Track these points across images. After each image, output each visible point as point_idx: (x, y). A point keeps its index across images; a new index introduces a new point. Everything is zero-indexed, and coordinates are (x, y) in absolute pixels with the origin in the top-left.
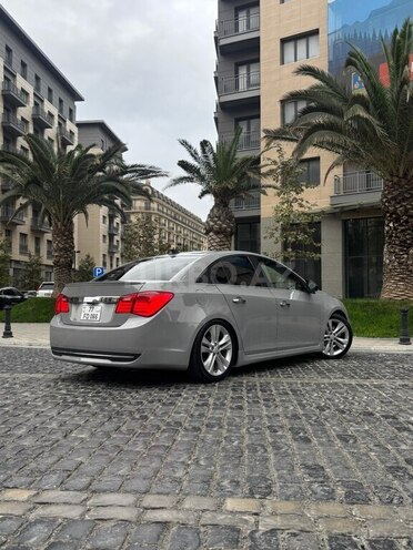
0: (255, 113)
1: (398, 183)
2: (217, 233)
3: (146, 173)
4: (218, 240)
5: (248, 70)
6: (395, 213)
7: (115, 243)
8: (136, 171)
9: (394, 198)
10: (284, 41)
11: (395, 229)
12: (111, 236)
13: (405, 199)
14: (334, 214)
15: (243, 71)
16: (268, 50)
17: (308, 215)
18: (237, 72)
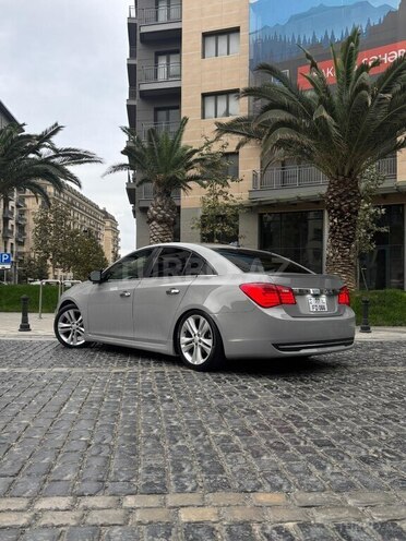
0: (175, 104)
1: (344, 182)
2: (160, 222)
3: (78, 157)
4: (161, 229)
5: (168, 61)
6: (339, 209)
7: (10, 228)
8: (69, 155)
9: (340, 196)
10: (206, 35)
11: (339, 224)
12: (6, 220)
13: (349, 197)
14: (251, 207)
15: (162, 61)
16: (190, 43)
17: (233, 207)
18: (156, 62)
